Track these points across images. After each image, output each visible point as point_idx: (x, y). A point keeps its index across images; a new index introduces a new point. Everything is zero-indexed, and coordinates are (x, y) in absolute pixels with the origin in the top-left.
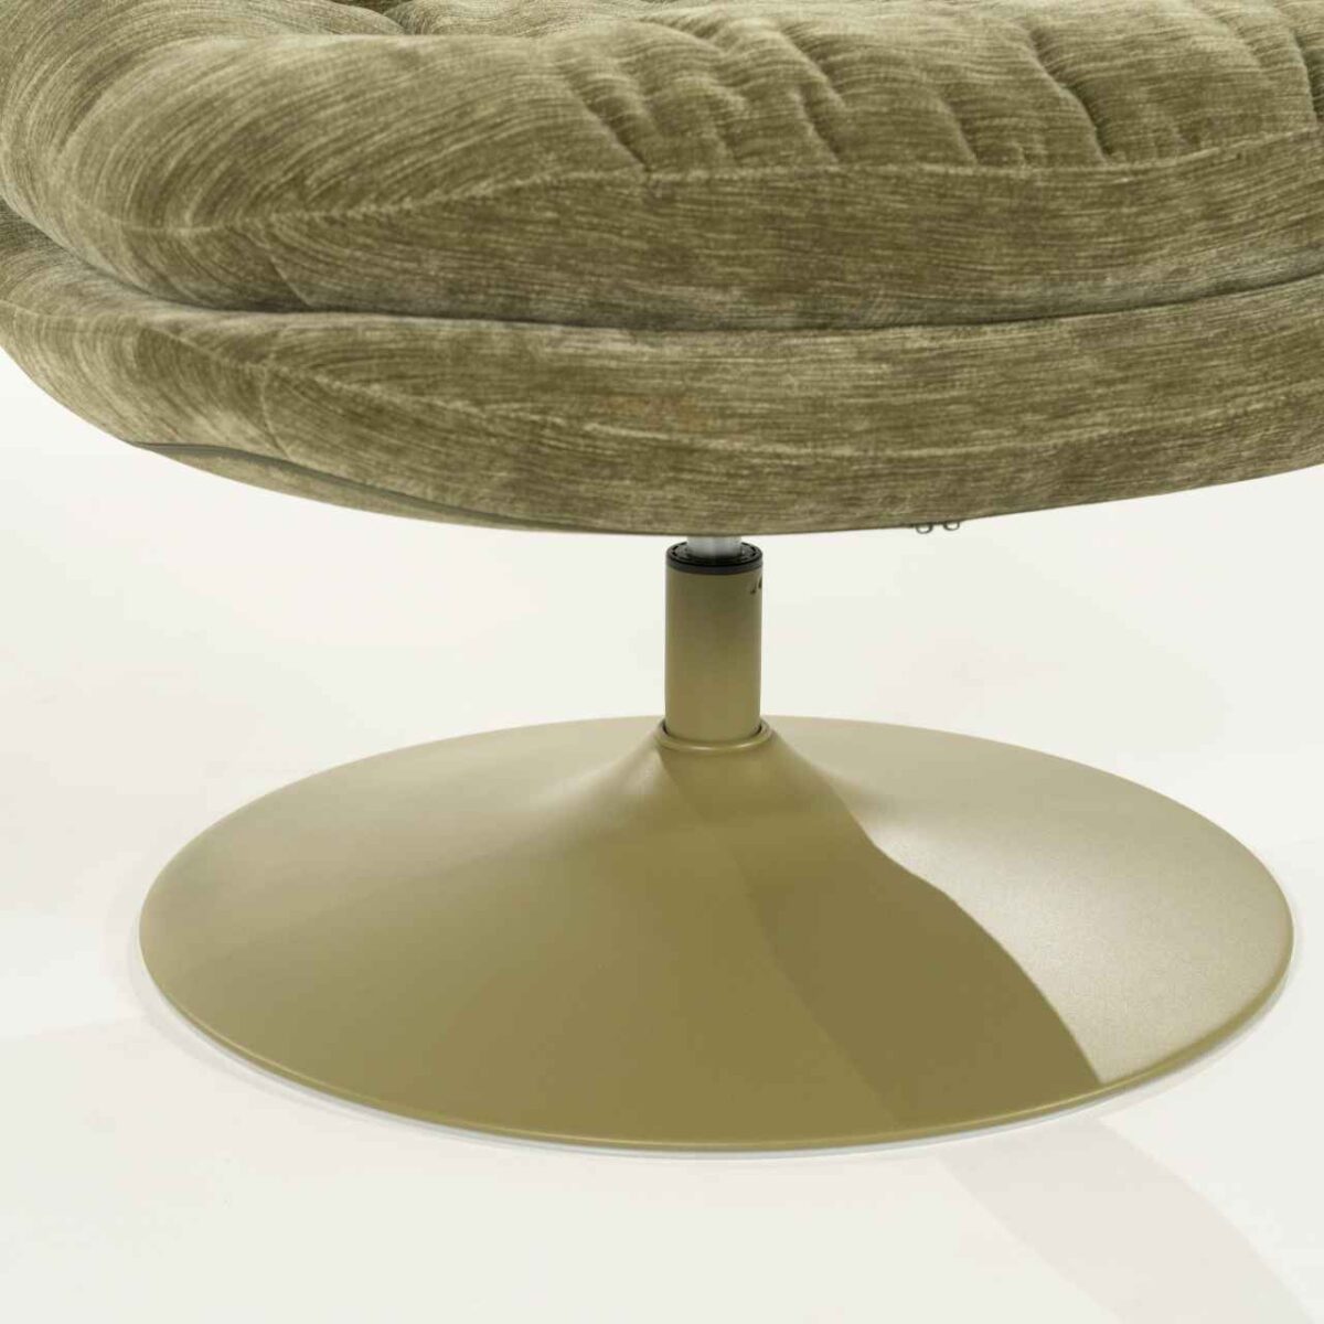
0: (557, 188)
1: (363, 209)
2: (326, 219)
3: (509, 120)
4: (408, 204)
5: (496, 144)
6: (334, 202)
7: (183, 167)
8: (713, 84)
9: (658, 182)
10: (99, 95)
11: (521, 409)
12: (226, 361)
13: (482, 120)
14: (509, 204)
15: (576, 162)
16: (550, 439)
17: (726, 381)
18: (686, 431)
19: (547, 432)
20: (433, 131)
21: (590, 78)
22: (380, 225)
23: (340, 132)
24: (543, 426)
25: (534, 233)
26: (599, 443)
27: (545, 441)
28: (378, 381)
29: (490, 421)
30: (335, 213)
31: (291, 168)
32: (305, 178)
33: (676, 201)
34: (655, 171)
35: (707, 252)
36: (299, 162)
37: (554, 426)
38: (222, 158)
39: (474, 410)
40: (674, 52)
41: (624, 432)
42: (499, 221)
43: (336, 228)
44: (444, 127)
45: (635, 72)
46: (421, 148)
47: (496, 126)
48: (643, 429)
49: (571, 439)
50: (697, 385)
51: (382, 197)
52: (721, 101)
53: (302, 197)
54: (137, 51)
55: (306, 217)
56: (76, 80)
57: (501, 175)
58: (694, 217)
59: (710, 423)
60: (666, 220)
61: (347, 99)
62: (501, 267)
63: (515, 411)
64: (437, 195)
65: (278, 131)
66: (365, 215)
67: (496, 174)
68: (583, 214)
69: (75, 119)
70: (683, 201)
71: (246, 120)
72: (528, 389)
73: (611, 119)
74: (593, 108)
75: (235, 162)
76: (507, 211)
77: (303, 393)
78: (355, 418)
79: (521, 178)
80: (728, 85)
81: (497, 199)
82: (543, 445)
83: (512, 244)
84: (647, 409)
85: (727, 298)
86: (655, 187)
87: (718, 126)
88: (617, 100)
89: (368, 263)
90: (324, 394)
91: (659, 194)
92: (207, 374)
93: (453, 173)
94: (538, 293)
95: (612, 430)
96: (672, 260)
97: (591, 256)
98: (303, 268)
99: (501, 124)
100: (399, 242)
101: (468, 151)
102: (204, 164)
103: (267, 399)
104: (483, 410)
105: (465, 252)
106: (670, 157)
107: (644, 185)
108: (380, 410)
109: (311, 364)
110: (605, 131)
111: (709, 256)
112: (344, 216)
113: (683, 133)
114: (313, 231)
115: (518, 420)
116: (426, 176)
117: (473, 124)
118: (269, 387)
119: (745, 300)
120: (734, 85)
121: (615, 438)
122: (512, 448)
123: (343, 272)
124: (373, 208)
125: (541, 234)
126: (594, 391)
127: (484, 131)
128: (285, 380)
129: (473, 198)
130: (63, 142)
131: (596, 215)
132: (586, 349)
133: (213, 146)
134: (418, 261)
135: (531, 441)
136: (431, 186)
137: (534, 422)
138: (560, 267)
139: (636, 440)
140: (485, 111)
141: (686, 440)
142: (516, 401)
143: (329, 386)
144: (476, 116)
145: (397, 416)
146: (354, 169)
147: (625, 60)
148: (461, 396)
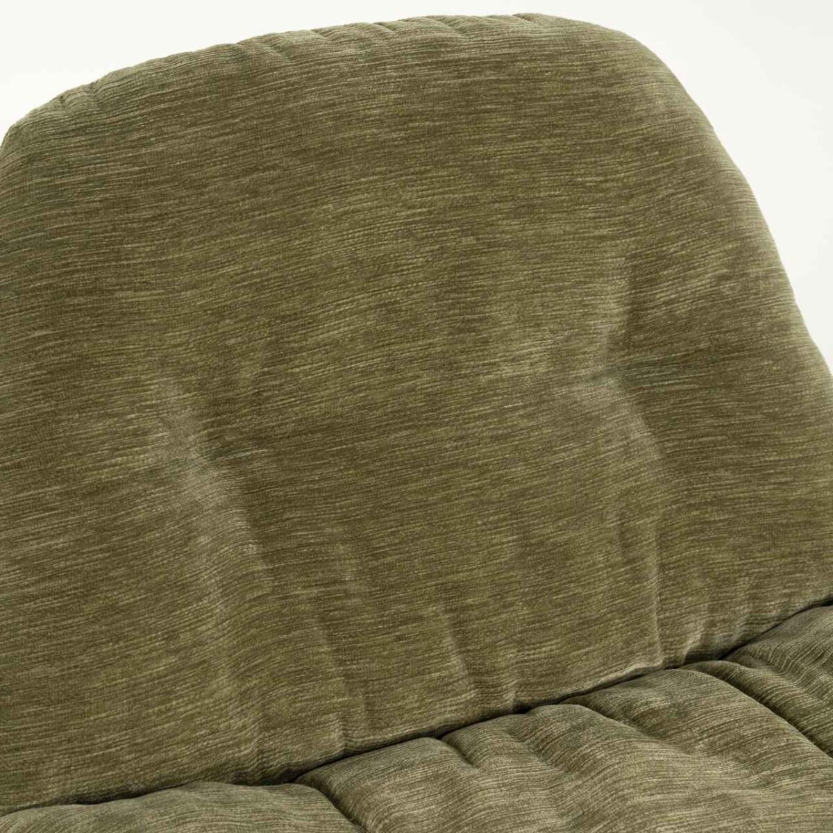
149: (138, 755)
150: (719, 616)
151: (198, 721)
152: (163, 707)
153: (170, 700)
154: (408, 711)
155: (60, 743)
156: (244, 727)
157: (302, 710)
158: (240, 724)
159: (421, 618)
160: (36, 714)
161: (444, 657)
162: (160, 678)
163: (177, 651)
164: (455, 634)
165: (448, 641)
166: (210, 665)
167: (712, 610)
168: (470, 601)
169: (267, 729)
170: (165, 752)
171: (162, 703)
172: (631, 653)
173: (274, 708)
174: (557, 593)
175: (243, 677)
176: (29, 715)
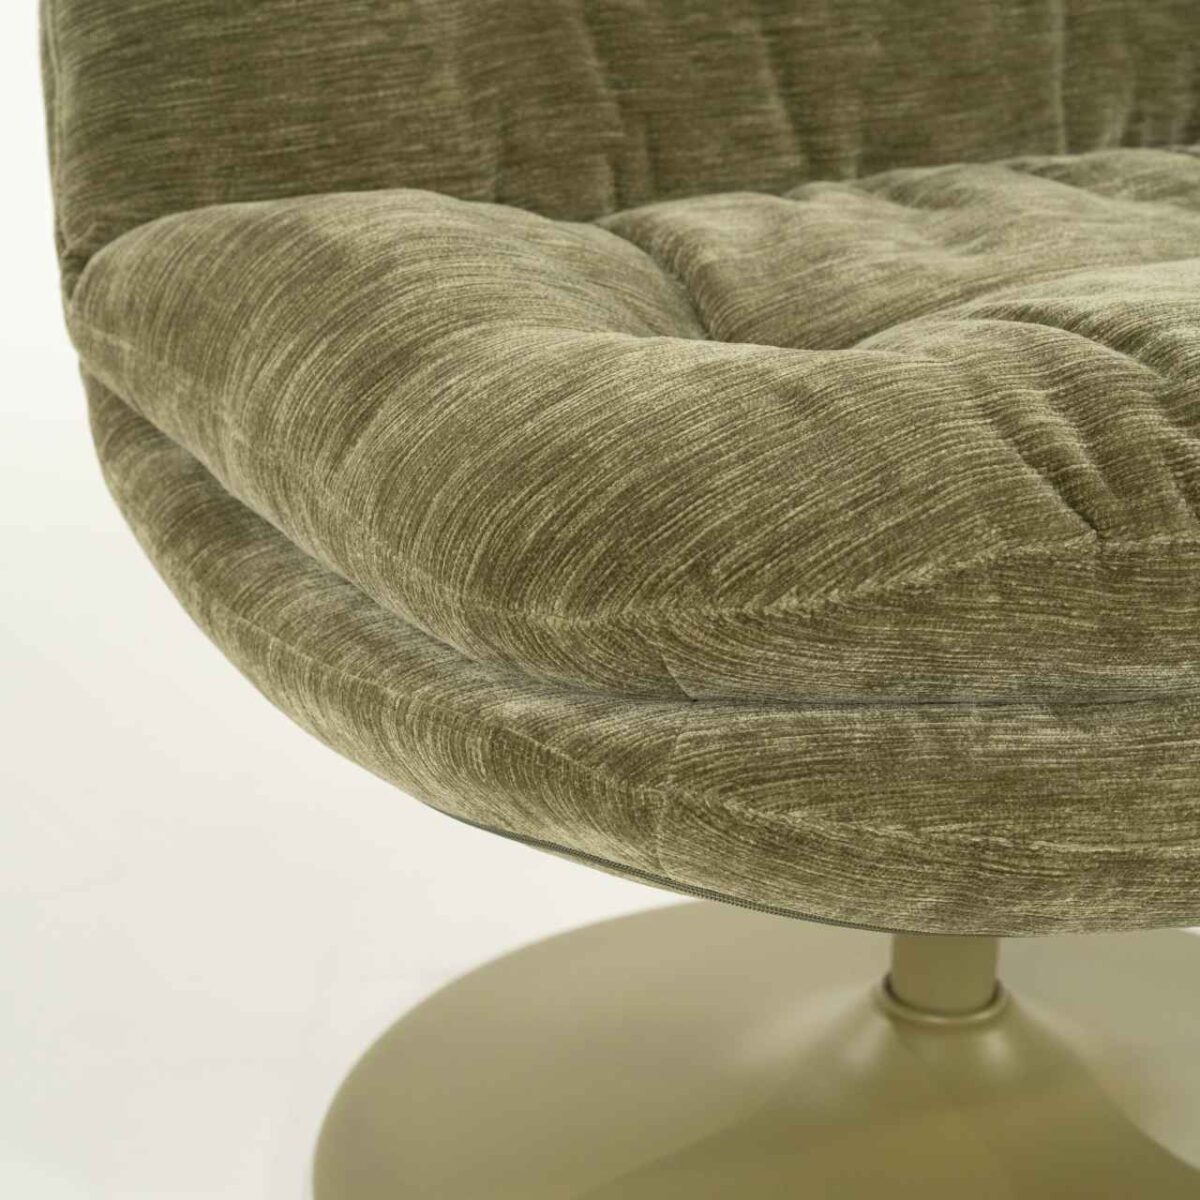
0: (1000, 567)
1: (783, 606)
2: (737, 617)
3: (944, 486)
4: (834, 596)
5: (932, 519)
6: (749, 596)
7: (545, 540)
8: (1162, 423)
9: (1115, 552)
10: (379, 402)
11: (961, 831)
12: (611, 782)
13: (914, 486)
14: (949, 592)
15: (1022, 534)
16: (994, 862)
17: (1177, 775)
18: (1140, 841)
19: (989, 855)
20: (856, 502)
21: (1023, 422)
22: (802, 623)
23: (743, 505)
24: (986, 848)
25: (976, 621)
26: (1046, 863)
27: (984, 864)
28: (799, 806)
29: (925, 847)
30: (749, 609)
31: (690, 553)
32: (709, 566)
33: (1134, 574)
34: (1109, 538)
35: (1162, 628)
36: (700, 545)
37: (998, 848)
38: (600, 535)
39: (907, 835)
40: (1108, 380)
41: (1073, 848)
42: (938, 610)
43: (752, 627)
44: (868, 497)
45: (1067, 409)
46: (845, 526)
47: (929, 495)
48: (1095, 844)
49: (1015, 862)
50: (1148, 781)
51: (804, 590)
52: (1176, 446)
53: (708, 590)
54: (415, 344)
55: (714, 614)
56: (344, 377)
57: (942, 558)
58: (1154, 590)
59: (1167, 828)
60: (1120, 597)
61: (744, 458)
62: (933, 660)
63: (953, 832)
64: (870, 585)
65: (665, 503)
66: (786, 612)
67: (936, 556)
68: (1031, 595)
69: (353, 430)
70: (1141, 575)
71: (623, 484)
72: (967, 805)
73: (1053, 474)
74: (1033, 462)
75: (618, 543)
76: (948, 599)
77: (709, 823)
78: (770, 848)
79: (963, 560)
80: (1180, 424)
81: (937, 587)
82: (981, 869)
83: (949, 635)
84: (1098, 819)
85: (1174, 673)
86: (1111, 558)
87: (1176, 478)
88: (1058, 451)
89: (783, 663)
90: (735, 824)
91: (1115, 566)
92: (586, 795)
93: (886, 558)
94: (965, 681)
95: (1062, 847)
96: (1122, 640)
97: (1034, 642)
98: (702, 667)
99: (935, 491)
100: (821, 641)
101: (901, 528)
102: (574, 541)
103: (665, 829)
104: (918, 835)
105: (896, 647)
106: (1127, 523)
107: (1098, 557)
108: (800, 840)
109: (719, 787)
110: (1050, 492)
111: (1163, 632)
112: (761, 613)
113: (1140, 490)
114: (721, 630)
115: (959, 844)
116: (855, 563)
117: (902, 492)
118: (670, 815)
119: (1192, 672)
120: (1186, 423)
121: (1065, 856)
122: (948, 873)
123: (749, 672)
124: (795, 602)
125: (983, 622)
126: (1041, 801)
127: (917, 501)
128: (689, 809)
129: (911, 587)
130: (337, 458)
131: (1045, 596)
132: (1018, 742)
133: (584, 517)
134: (841, 659)
135: (970, 865)
136: (864, 575)
137: (975, 845)
138: (998, 655)
139: (1086, 855)
140: (912, 474)
141: (1140, 850)
142: (957, 820)
143: (741, 814)
144: (905, 482)
145: (819, 844)
146: (769, 554)
147: (1051, 391)
148: (893, 819)
149: (329, 162)
150: (1148, 107)
151: (414, 127)
152: (364, 96)
153: (376, 89)
154: (705, 168)
155: (220, 131)
156: (477, 153)
157: (559, 142)
158: (471, 147)
159: (728, 35)
160: (188, 88)
161: (760, 96)
162: (361, 54)
163: (385, 24)
164: (776, 67)
165: (766, 75)
166: (431, 53)
167: (1139, 95)
168: (798, 21)
169: (507, 164)
170: (366, 165)
171: (363, 91)
172: (1023, 134)
173: (519, 135)
174: (920, 29)
175: (476, 82)
176: (178, 89)
